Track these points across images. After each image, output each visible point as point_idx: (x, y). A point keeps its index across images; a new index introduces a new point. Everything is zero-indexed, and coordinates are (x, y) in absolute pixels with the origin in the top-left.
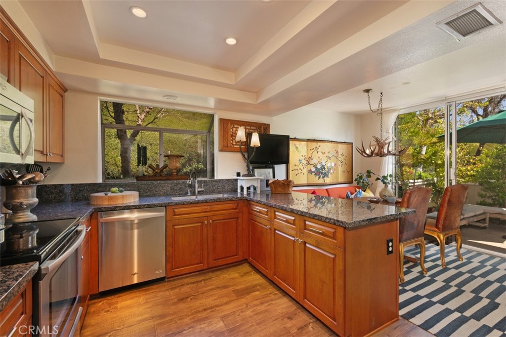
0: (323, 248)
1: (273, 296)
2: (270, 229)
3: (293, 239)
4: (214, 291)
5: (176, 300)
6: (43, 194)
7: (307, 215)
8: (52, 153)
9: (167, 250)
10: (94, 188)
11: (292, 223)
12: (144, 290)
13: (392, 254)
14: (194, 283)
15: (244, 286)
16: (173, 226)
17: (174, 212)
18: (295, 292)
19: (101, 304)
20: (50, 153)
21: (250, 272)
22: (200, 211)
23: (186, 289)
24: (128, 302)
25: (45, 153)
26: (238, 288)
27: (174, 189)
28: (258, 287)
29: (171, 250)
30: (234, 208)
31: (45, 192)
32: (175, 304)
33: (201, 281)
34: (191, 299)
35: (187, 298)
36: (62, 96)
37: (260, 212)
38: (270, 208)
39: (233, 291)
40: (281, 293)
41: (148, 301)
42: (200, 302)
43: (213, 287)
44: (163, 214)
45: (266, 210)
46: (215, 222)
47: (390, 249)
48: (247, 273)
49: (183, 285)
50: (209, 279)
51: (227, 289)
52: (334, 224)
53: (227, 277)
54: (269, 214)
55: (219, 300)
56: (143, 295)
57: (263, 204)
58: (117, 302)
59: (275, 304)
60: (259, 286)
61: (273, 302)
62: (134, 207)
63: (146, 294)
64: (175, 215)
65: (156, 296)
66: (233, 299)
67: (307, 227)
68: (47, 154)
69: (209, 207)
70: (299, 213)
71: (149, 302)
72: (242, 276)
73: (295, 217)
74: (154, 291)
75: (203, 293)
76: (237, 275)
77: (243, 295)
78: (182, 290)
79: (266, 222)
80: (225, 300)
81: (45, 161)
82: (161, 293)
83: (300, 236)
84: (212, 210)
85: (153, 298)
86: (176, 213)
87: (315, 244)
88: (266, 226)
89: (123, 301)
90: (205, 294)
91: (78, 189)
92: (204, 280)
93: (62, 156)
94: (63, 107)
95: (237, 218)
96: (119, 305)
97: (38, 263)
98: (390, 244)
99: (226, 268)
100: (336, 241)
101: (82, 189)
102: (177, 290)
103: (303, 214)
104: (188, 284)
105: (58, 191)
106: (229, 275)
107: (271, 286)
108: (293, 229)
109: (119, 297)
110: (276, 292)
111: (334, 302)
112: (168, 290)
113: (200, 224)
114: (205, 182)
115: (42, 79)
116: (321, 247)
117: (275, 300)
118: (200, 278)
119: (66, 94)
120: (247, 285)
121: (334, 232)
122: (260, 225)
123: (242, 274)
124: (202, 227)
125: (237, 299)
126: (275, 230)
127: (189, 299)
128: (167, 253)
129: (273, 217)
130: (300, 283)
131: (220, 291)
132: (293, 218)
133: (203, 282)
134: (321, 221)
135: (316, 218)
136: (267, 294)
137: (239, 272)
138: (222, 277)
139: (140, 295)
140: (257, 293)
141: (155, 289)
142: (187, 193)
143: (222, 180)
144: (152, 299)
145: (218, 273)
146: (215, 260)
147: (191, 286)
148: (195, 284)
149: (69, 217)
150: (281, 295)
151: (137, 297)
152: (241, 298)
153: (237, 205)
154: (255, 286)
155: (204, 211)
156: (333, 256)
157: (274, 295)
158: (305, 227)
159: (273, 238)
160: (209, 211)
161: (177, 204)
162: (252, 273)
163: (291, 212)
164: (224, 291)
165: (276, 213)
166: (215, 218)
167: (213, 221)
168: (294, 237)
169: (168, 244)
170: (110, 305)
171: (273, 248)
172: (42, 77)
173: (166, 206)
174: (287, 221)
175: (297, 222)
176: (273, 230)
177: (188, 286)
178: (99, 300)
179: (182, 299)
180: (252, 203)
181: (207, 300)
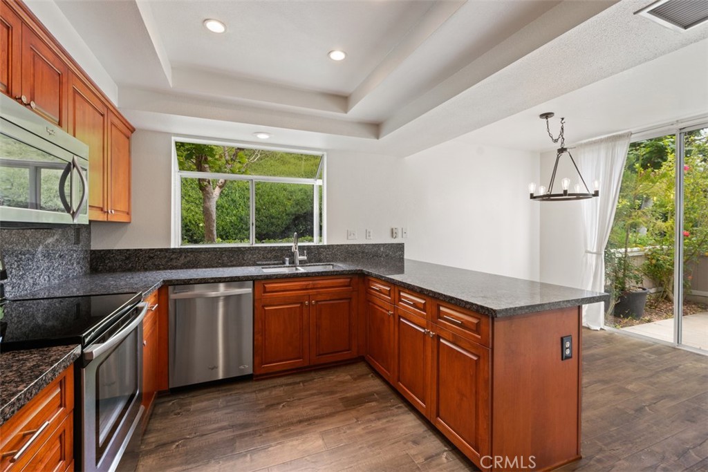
0: (463, 345)
1: (396, 410)
2: (394, 315)
3: (423, 331)
4: (316, 397)
5: (264, 406)
6: (106, 262)
7: (441, 298)
8: (115, 210)
9: (255, 339)
10: (167, 254)
11: (422, 307)
12: (225, 389)
13: (570, 360)
14: (290, 384)
15: (356, 393)
16: (263, 306)
17: (265, 287)
18: (424, 406)
19: (170, 404)
20: (112, 210)
21: (367, 375)
22: (299, 288)
23: (278, 392)
24: (204, 404)
25: (106, 210)
26: (348, 395)
27: (267, 257)
28: (376, 396)
29: (260, 338)
30: (346, 284)
31: (109, 259)
32: (261, 410)
33: (299, 383)
34: (283, 406)
35: (279, 404)
36: (128, 138)
37: (380, 291)
38: (393, 287)
39: (342, 399)
40: (406, 407)
41: (229, 404)
42: (296, 410)
43: (314, 391)
44: (250, 290)
45: (389, 289)
46: (320, 303)
47: (568, 352)
48: (362, 375)
49: (274, 387)
50: (310, 380)
51: (333, 396)
52: (477, 311)
53: (335, 379)
54: (392, 295)
55: (320, 410)
56: (223, 396)
57: (384, 281)
58: (190, 404)
59: (396, 421)
60: (377, 394)
61: (395, 418)
62: (212, 281)
63: (227, 395)
64: (265, 292)
65: (239, 399)
66: (339, 409)
67: (441, 315)
68: (108, 212)
69: (311, 282)
70: (431, 295)
71: (230, 406)
72: (355, 379)
73: (425, 300)
74: (238, 391)
75: (300, 399)
76: (349, 377)
77: (354, 405)
78: (273, 393)
79: (387, 306)
80: (328, 410)
81: (106, 220)
82: (246, 396)
83: (432, 327)
84: (316, 286)
85: (235, 401)
86: (267, 290)
87: (451, 340)
88: (388, 311)
89: (197, 402)
90: (303, 401)
91: (147, 255)
92: (303, 382)
93: (128, 214)
94: (130, 151)
95: (350, 299)
96: (192, 407)
97: (80, 346)
98: (568, 344)
99: (334, 367)
100: (480, 337)
101: (152, 255)
102: (266, 393)
103: (436, 296)
104: (281, 386)
105: (124, 258)
106: (337, 376)
107: (394, 396)
108: (423, 316)
109: (194, 396)
110: (400, 405)
111: (477, 424)
112: (255, 391)
113: (299, 305)
114: (309, 248)
115: (102, 117)
116: (459, 344)
117: (397, 415)
118: (298, 379)
119: (134, 135)
120: (361, 392)
121: (477, 324)
122: (381, 309)
123: (356, 376)
124: (301, 308)
125: (344, 411)
126: (400, 317)
127: (281, 406)
128: (255, 343)
129: (397, 299)
130: (431, 394)
131: (322, 398)
132: (423, 302)
133: (301, 384)
134: (459, 306)
135: (453, 302)
136: (387, 406)
137: (351, 373)
138: (327, 378)
139: (220, 395)
140: (373, 404)
141: (239, 389)
142: (284, 263)
143: (332, 245)
144: (234, 403)
145: (323, 373)
146: (320, 355)
147: (286, 388)
148: (291, 387)
149: (131, 291)
150: (406, 409)
151: (215, 398)
152: (349, 410)
153: (351, 281)
154: (372, 394)
155: (304, 288)
156: (475, 358)
157: (396, 408)
158: (439, 315)
159: (397, 329)
160: (311, 289)
161: (269, 278)
162: (370, 376)
163: (420, 292)
164: (328, 399)
165: (402, 294)
166: (319, 298)
167: (317, 302)
168: (424, 329)
169: (255, 330)
170: (181, 406)
171: (396, 342)
172: (102, 115)
173: (254, 280)
174: (415, 305)
175: (428, 306)
176: (397, 317)
177: (282, 389)
178: (169, 399)
179: (272, 405)
180: (371, 279)
181: (305, 409)
